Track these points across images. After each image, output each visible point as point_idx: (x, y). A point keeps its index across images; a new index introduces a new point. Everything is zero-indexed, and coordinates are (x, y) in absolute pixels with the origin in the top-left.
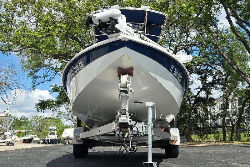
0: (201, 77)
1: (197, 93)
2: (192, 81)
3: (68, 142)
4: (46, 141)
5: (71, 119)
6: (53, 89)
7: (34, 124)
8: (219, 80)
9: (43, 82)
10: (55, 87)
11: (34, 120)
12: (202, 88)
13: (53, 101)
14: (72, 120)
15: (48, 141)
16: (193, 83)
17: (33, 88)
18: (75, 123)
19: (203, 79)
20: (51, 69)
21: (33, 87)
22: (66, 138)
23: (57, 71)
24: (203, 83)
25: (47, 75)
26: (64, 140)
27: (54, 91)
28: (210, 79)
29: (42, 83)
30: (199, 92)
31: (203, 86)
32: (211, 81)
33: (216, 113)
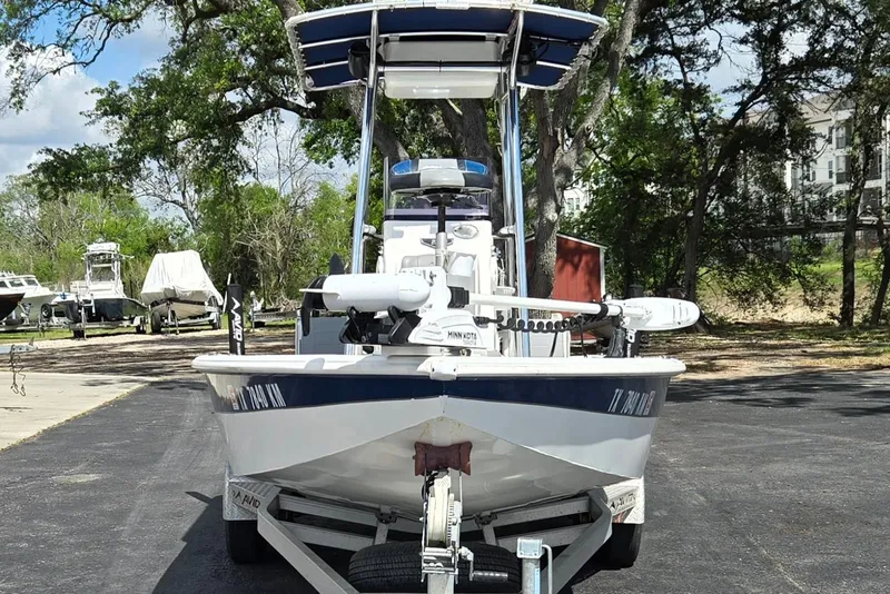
0: (757, 34)
1: (736, 109)
2: (715, 53)
3: (173, 312)
4: (80, 308)
5: (179, 197)
6: (101, 103)
7: (18, 213)
8: (839, 47)
9: (58, 70)
10: (110, 93)
11: (17, 196)
12: (758, 88)
13: (102, 153)
14: (182, 206)
15: (88, 310)
16: (718, 61)
17: (14, 100)
18: (196, 215)
19: (768, 45)
20: (89, 10)
21: (13, 95)
22: (163, 297)
23: (117, 22)
24: (763, 64)
25: (72, 38)
26: (153, 305)
27: (105, 114)
28: (796, 44)
29: (54, 72)
30: (744, 106)
31: (764, 75)
32: (802, 55)
33: (816, 197)
